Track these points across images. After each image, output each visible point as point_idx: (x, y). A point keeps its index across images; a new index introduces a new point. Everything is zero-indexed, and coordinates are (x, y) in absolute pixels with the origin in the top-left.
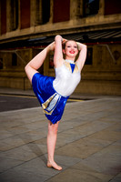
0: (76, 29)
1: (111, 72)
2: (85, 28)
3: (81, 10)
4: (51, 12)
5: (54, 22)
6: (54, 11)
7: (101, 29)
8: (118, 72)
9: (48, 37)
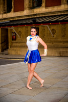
0: (28, 16)
1: (51, 42)
2: (34, 15)
3: (31, 4)
4: (13, 5)
5: (14, 12)
6: (14, 5)
7: (44, 16)
8: (55, 42)
9: (11, 21)
